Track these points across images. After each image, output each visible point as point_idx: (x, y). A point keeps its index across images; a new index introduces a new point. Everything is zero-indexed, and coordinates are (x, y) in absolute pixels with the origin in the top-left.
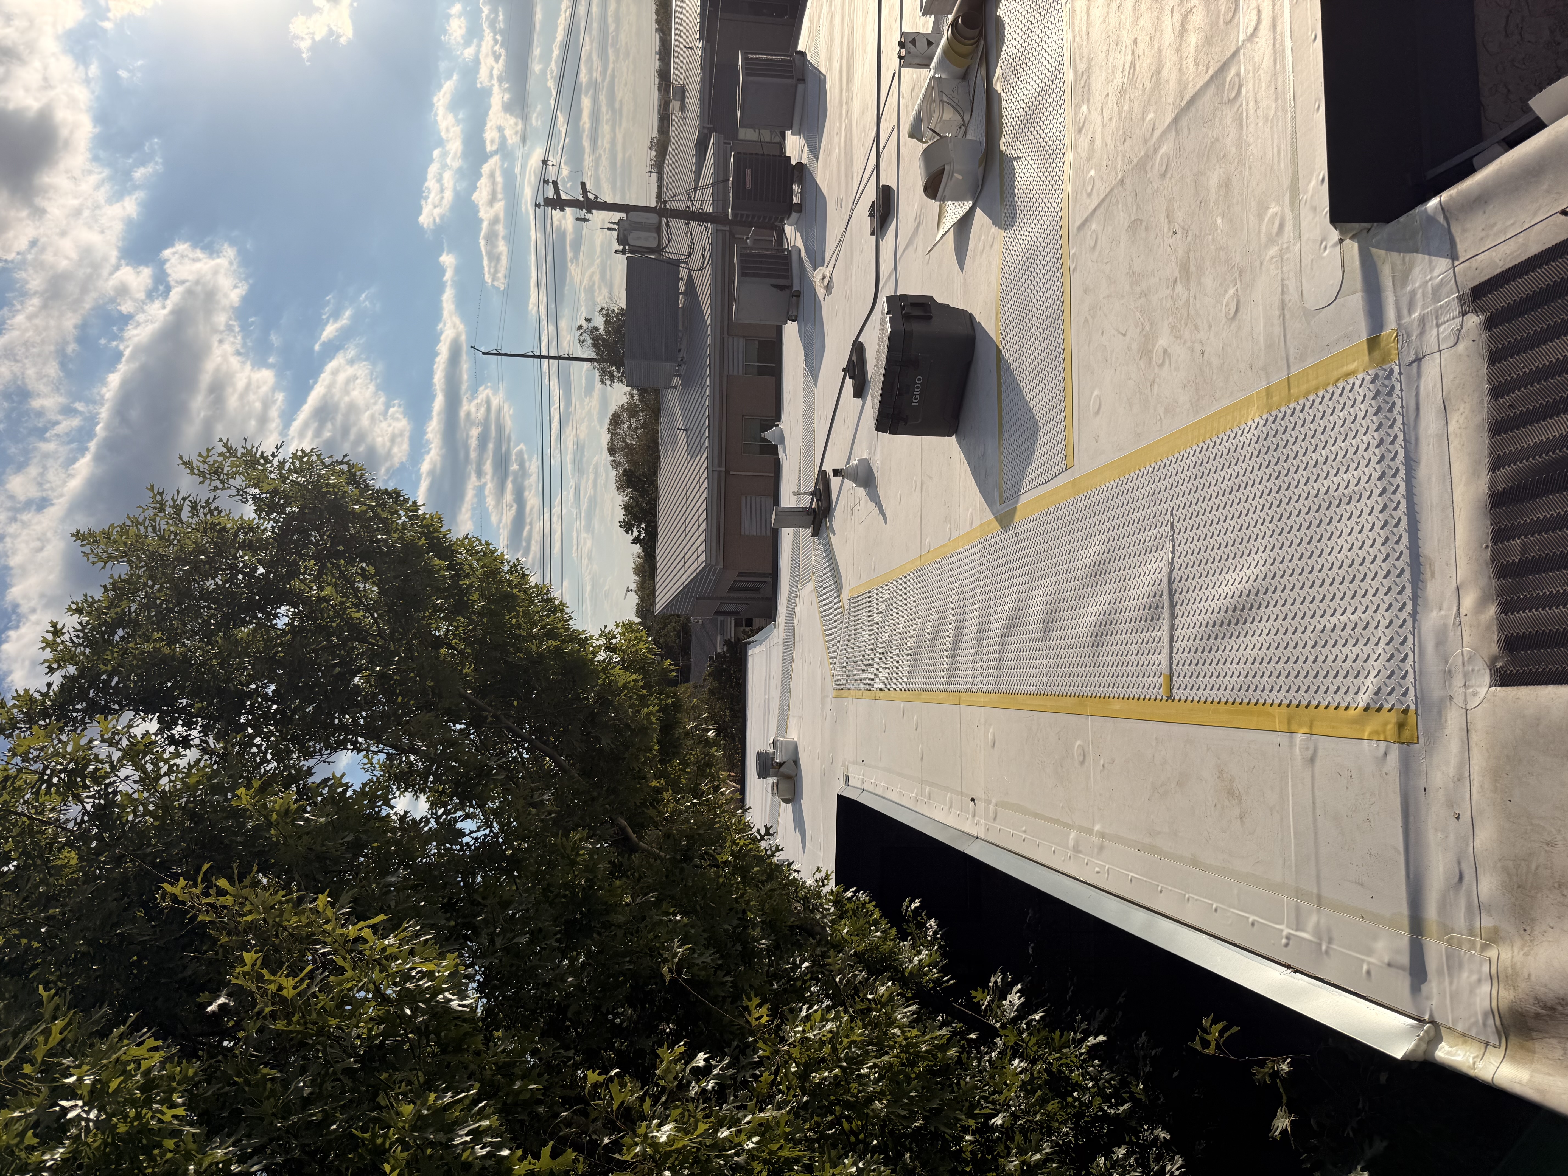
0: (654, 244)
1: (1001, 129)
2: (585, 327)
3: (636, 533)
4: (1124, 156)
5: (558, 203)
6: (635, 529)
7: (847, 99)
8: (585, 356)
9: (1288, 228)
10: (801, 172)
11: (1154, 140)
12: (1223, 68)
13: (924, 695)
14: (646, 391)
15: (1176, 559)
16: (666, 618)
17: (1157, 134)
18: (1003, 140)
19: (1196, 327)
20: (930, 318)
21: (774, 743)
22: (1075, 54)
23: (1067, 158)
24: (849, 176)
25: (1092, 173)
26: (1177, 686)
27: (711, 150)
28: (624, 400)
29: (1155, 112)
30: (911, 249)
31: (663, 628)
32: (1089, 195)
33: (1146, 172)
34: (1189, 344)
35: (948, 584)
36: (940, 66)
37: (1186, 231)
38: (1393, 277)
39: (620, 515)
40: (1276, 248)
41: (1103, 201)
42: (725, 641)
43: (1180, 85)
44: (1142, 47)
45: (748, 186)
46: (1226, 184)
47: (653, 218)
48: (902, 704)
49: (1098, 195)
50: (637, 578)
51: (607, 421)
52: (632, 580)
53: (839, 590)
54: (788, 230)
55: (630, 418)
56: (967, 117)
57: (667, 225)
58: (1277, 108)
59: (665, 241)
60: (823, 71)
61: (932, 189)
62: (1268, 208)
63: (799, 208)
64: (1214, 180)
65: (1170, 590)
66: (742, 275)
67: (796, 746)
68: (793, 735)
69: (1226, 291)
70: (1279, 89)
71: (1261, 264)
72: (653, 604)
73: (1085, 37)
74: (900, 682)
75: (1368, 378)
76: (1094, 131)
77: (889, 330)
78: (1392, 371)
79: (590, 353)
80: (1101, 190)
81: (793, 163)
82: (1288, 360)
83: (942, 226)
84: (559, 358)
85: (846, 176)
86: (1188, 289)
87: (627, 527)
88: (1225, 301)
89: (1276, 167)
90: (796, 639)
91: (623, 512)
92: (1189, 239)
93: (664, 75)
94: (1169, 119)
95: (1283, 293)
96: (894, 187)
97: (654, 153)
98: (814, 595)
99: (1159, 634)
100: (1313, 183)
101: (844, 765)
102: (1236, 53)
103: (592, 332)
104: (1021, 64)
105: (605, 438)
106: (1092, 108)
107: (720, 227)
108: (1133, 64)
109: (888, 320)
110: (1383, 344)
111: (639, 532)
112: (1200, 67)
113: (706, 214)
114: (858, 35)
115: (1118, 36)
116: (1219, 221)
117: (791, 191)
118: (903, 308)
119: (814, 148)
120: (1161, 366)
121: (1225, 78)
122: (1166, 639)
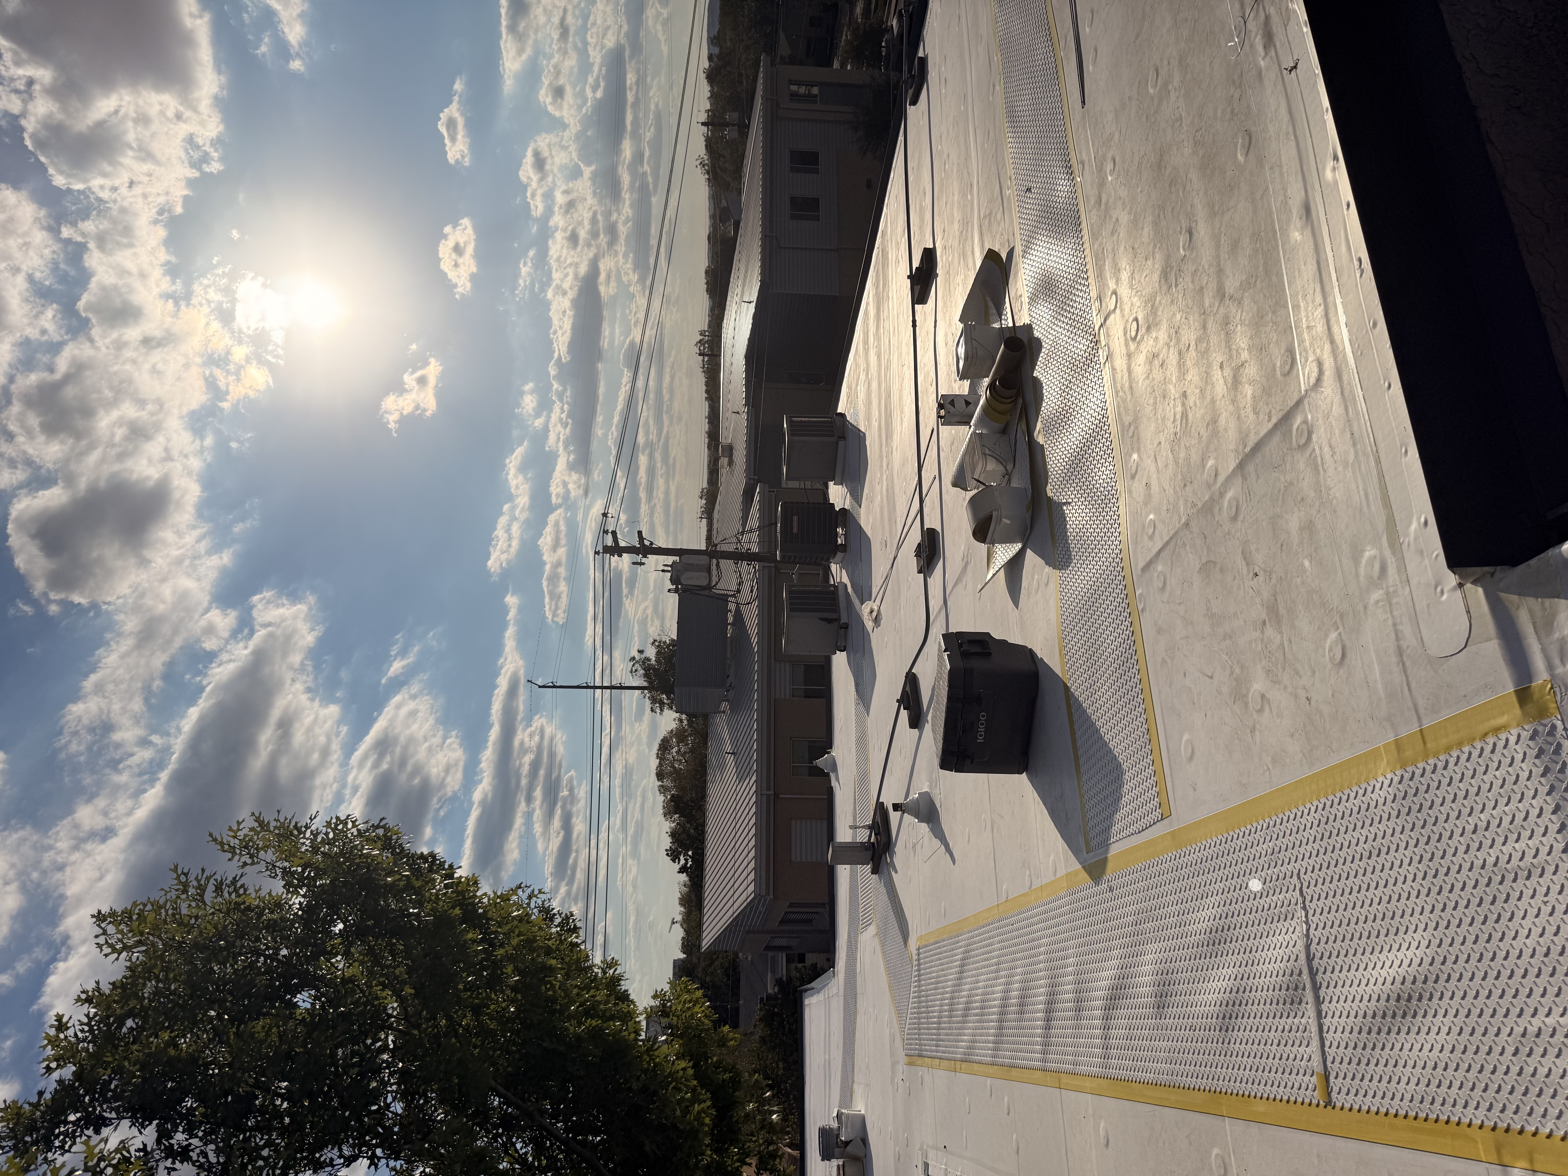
0: (705, 583)
1: (1046, 477)
2: (637, 658)
3: (683, 862)
4: (1186, 501)
5: (616, 550)
6: (682, 857)
7: (887, 452)
8: (634, 685)
9: (1392, 571)
10: (845, 517)
11: (1218, 485)
12: (1287, 417)
13: (1015, 1072)
14: (695, 716)
15: (1312, 931)
16: (713, 953)
17: (1221, 479)
18: (1049, 487)
19: (1297, 672)
20: (990, 654)
21: (839, 1116)
22: (1119, 407)
23: (1121, 503)
24: (892, 519)
25: (1152, 516)
26: (1336, 1089)
27: (757, 498)
28: (673, 725)
29: (1216, 459)
30: (960, 587)
31: (710, 965)
32: (1151, 538)
33: (1213, 515)
34: (1290, 689)
35: (1033, 940)
36: (980, 422)
37: (1269, 574)
38: (1534, 623)
39: (667, 842)
40: (1381, 592)
41: (1167, 544)
42: (777, 981)
43: (1240, 432)
44: (1191, 400)
45: (795, 530)
46: (1309, 527)
47: (704, 559)
48: (989, 1081)
49: (1162, 538)
50: (682, 909)
51: (656, 747)
52: (677, 911)
53: (905, 937)
54: (834, 567)
55: (678, 743)
56: (1010, 467)
57: (718, 565)
58: (1356, 453)
59: (714, 579)
60: (863, 430)
61: (981, 532)
62: (1363, 551)
63: (844, 548)
64: (1293, 522)
65: (1310, 968)
66: (791, 610)
67: (863, 1119)
68: (860, 1107)
69: (1326, 636)
70: (1356, 435)
71: (1365, 608)
72: (699, 938)
73: (1128, 393)
74: (984, 1053)
75: (1524, 734)
76: (1149, 477)
77: (948, 667)
78: (1554, 727)
79: (640, 682)
80: (1164, 533)
81: (837, 509)
82: (1417, 711)
83: (992, 566)
84: (612, 687)
85: (890, 520)
86: (1281, 632)
87: (673, 855)
88: (1327, 646)
89: (1365, 509)
90: (859, 991)
91: (669, 840)
92: (1274, 581)
93: (713, 435)
94: (1232, 465)
95: (1398, 639)
96: (939, 530)
97: (704, 502)
98: (876, 943)
99: (1303, 1021)
100: (1414, 526)
101: (921, 1149)
102: (1299, 403)
103: (644, 662)
104: (1063, 418)
105: (654, 763)
106: (1144, 457)
107: (766, 564)
108: (1185, 415)
109: (946, 657)
110: (1536, 696)
111: (686, 860)
112: (1261, 416)
113: (754, 554)
114: (895, 398)
115: (1165, 390)
116: (1307, 563)
117: (836, 534)
118: (960, 645)
119: (856, 495)
120: (1260, 711)
121: (1292, 425)
122: (1314, 1028)
